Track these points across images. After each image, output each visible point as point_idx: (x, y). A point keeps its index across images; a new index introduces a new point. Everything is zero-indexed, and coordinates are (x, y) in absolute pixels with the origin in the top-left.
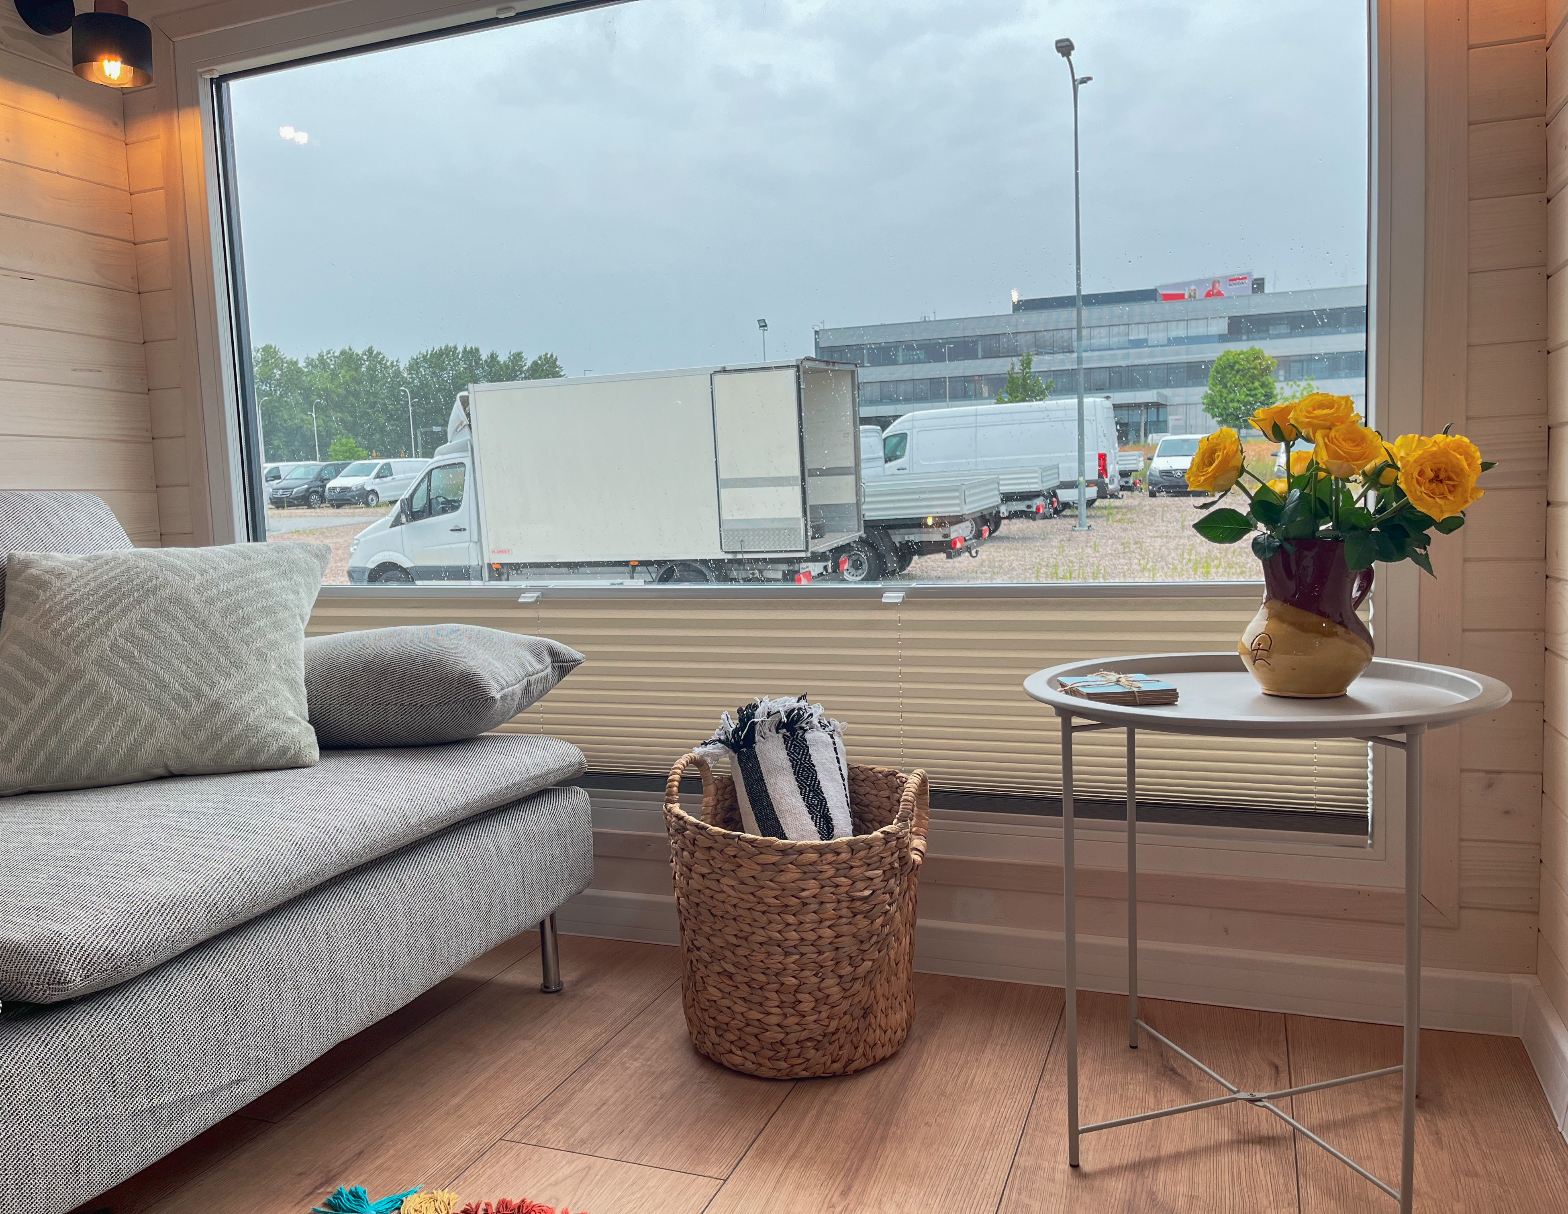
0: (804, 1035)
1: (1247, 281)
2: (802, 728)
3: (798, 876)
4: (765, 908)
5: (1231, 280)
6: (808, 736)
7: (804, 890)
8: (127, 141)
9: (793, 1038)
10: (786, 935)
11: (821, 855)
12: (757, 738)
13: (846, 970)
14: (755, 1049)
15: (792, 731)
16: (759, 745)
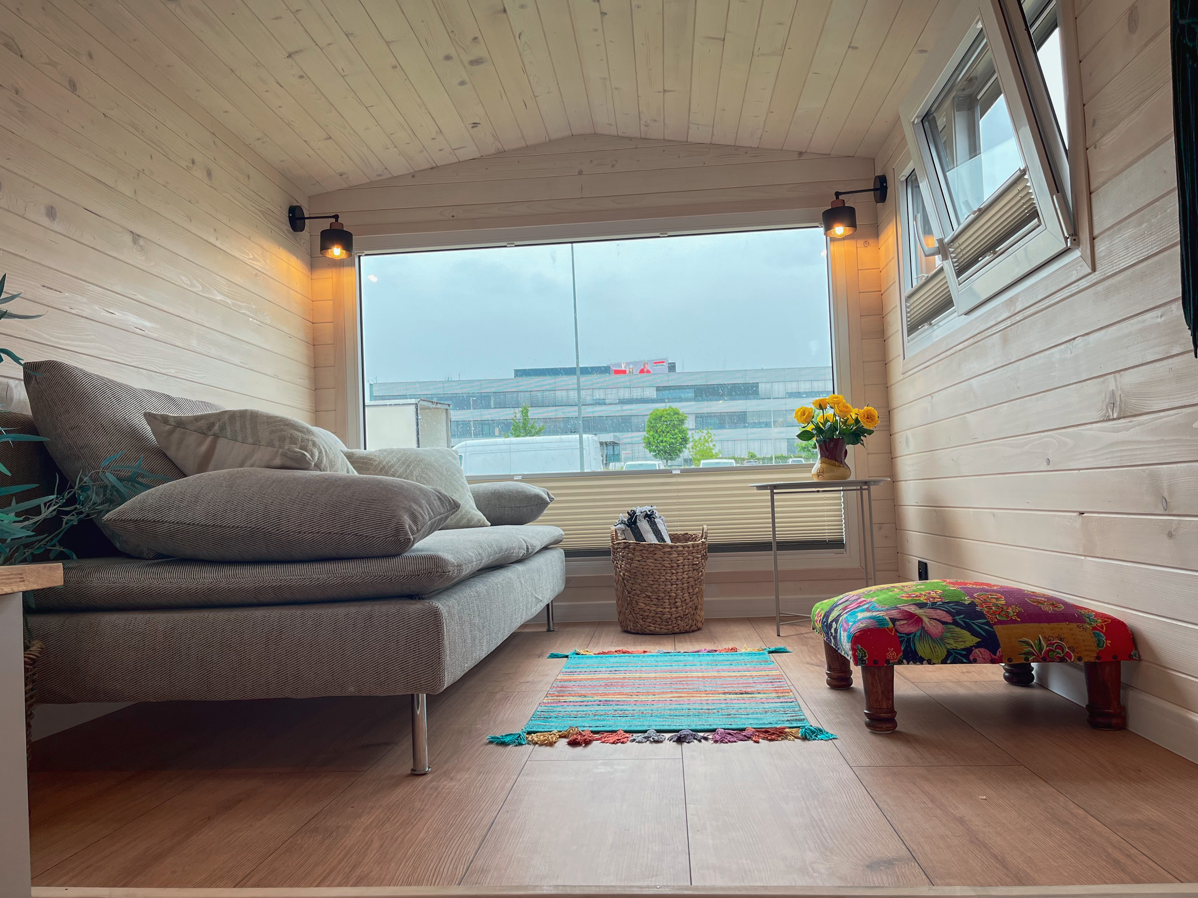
0: (678, 615)
1: (665, 364)
2: (653, 517)
3: (677, 556)
4: (665, 568)
5: (655, 363)
6: (655, 520)
7: (678, 560)
8: (313, 278)
9: (674, 616)
10: (672, 578)
11: (684, 548)
12: (638, 521)
13: (691, 590)
14: (659, 623)
15: (650, 518)
16: (639, 524)
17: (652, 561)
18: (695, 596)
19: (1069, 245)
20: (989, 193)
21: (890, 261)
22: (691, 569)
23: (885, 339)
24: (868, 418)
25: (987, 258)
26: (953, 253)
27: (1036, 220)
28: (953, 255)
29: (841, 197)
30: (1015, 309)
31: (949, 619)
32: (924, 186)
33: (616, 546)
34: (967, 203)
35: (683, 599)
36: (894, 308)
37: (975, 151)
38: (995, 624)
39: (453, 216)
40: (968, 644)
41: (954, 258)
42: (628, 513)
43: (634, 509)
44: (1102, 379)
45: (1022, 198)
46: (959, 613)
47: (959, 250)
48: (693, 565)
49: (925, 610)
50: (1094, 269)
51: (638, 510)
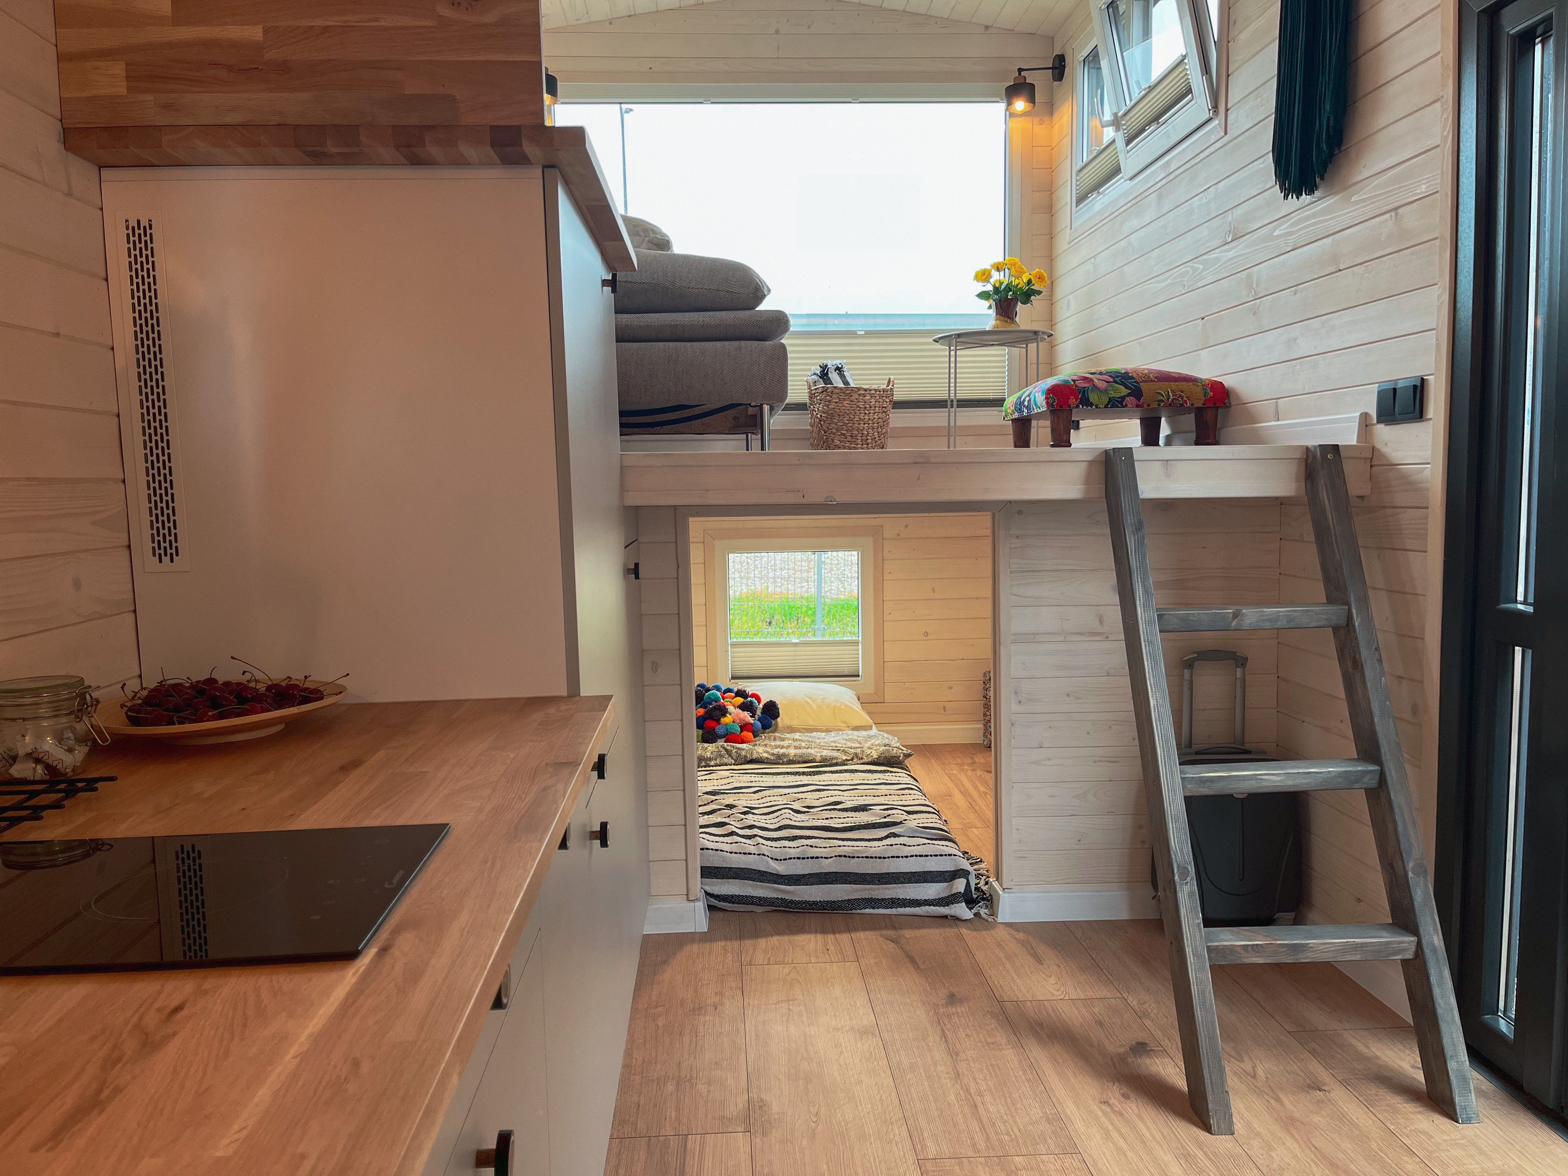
2: (843, 370)
6: (844, 372)
12: (829, 372)
15: (840, 371)
16: (830, 375)
17: (848, 402)
18: (882, 436)
19: (1211, 115)
20: (1157, 72)
21: (1063, 138)
22: (881, 411)
23: (1053, 214)
24: (1039, 278)
25: (1152, 128)
26: (1124, 125)
27: (1190, 95)
28: (1124, 127)
29: (1023, 73)
30: (1170, 170)
31: (1111, 380)
32: (1104, 63)
33: (813, 392)
34: (1138, 83)
35: (873, 437)
36: (1064, 183)
37: (1148, 34)
38: (1141, 382)
39: (651, 68)
40: (1123, 394)
41: (1125, 129)
42: (820, 366)
43: (825, 362)
44: (1224, 215)
45: (1182, 78)
46: (1117, 377)
47: (1130, 122)
48: (883, 407)
49: (1095, 375)
50: (1226, 133)
51: (830, 363)
